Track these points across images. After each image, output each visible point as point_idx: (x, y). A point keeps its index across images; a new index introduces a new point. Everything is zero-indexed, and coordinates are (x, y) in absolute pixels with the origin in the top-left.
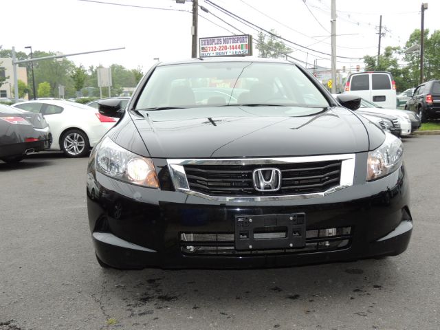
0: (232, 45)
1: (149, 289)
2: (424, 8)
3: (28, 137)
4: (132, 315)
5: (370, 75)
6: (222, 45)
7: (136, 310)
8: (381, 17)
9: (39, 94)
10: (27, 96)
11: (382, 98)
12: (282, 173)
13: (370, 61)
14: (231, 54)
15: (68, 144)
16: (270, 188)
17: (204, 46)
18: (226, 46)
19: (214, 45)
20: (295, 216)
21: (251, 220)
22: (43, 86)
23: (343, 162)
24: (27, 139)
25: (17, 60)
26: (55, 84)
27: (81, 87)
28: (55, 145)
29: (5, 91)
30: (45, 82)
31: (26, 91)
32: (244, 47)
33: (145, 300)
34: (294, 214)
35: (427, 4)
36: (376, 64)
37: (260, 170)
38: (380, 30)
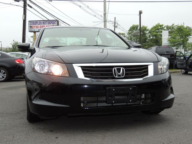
0: (48, 25)
2: (140, 13)
8: (115, 18)
12: (125, 69)
16: (120, 76)
23: (149, 66)
34: (132, 87)
35: (142, 11)
37: (116, 68)
38: (115, 25)
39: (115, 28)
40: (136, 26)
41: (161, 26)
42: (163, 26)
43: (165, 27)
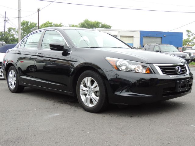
8: (5, 12)
37: (177, 67)
38: (5, 19)
39: (5, 22)
40: (27, 22)
41: (50, 24)
42: (52, 24)
43: (54, 24)
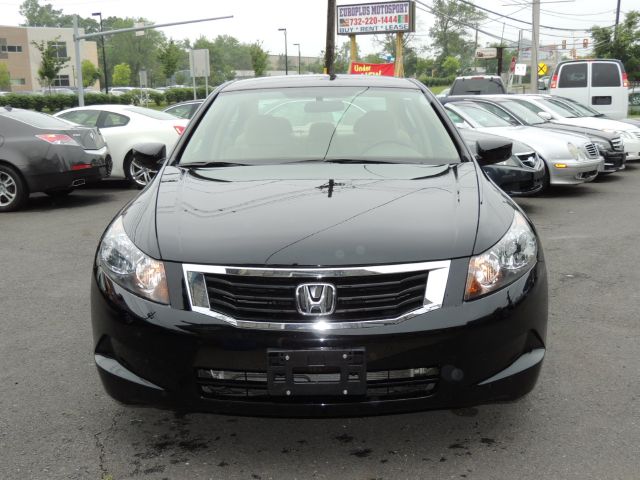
0: (384, 15)
1: (173, 429)
3: (77, 161)
4: (137, 471)
5: (590, 65)
6: (369, 16)
7: (145, 464)
9: (114, 81)
10: (97, 83)
11: (607, 100)
12: (338, 290)
13: (601, 34)
14: (383, 29)
15: (136, 169)
16: (320, 312)
17: (344, 17)
18: (376, 18)
19: (358, 17)
20: (350, 353)
21: (287, 358)
22: (121, 69)
23: (431, 274)
24: (73, 164)
25: (81, 32)
26: (138, 65)
27: (172, 73)
28: (117, 170)
29: (67, 76)
30: (123, 64)
31: (96, 76)
32: (403, 19)
33: (161, 446)
34: (349, 350)
36: (612, 39)
37: (306, 285)
